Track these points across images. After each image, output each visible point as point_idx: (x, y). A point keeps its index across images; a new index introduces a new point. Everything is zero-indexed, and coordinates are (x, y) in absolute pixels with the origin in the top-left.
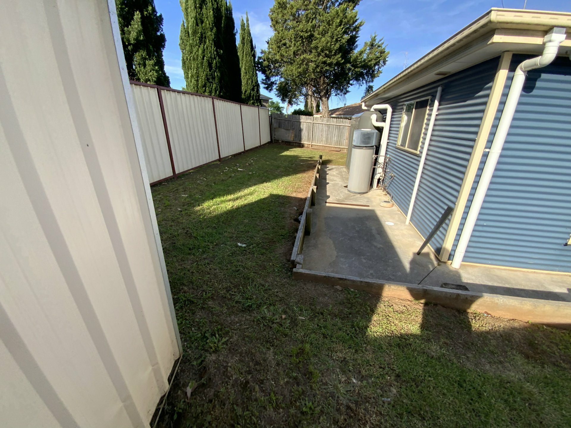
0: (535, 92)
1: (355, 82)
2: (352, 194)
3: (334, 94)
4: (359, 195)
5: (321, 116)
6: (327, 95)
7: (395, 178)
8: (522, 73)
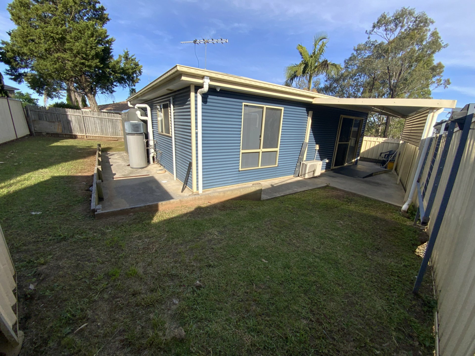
0: (208, 104)
1: (118, 84)
2: (135, 170)
3: (100, 92)
4: (140, 170)
5: (91, 110)
6: (93, 92)
7: (163, 154)
8: (200, 95)
